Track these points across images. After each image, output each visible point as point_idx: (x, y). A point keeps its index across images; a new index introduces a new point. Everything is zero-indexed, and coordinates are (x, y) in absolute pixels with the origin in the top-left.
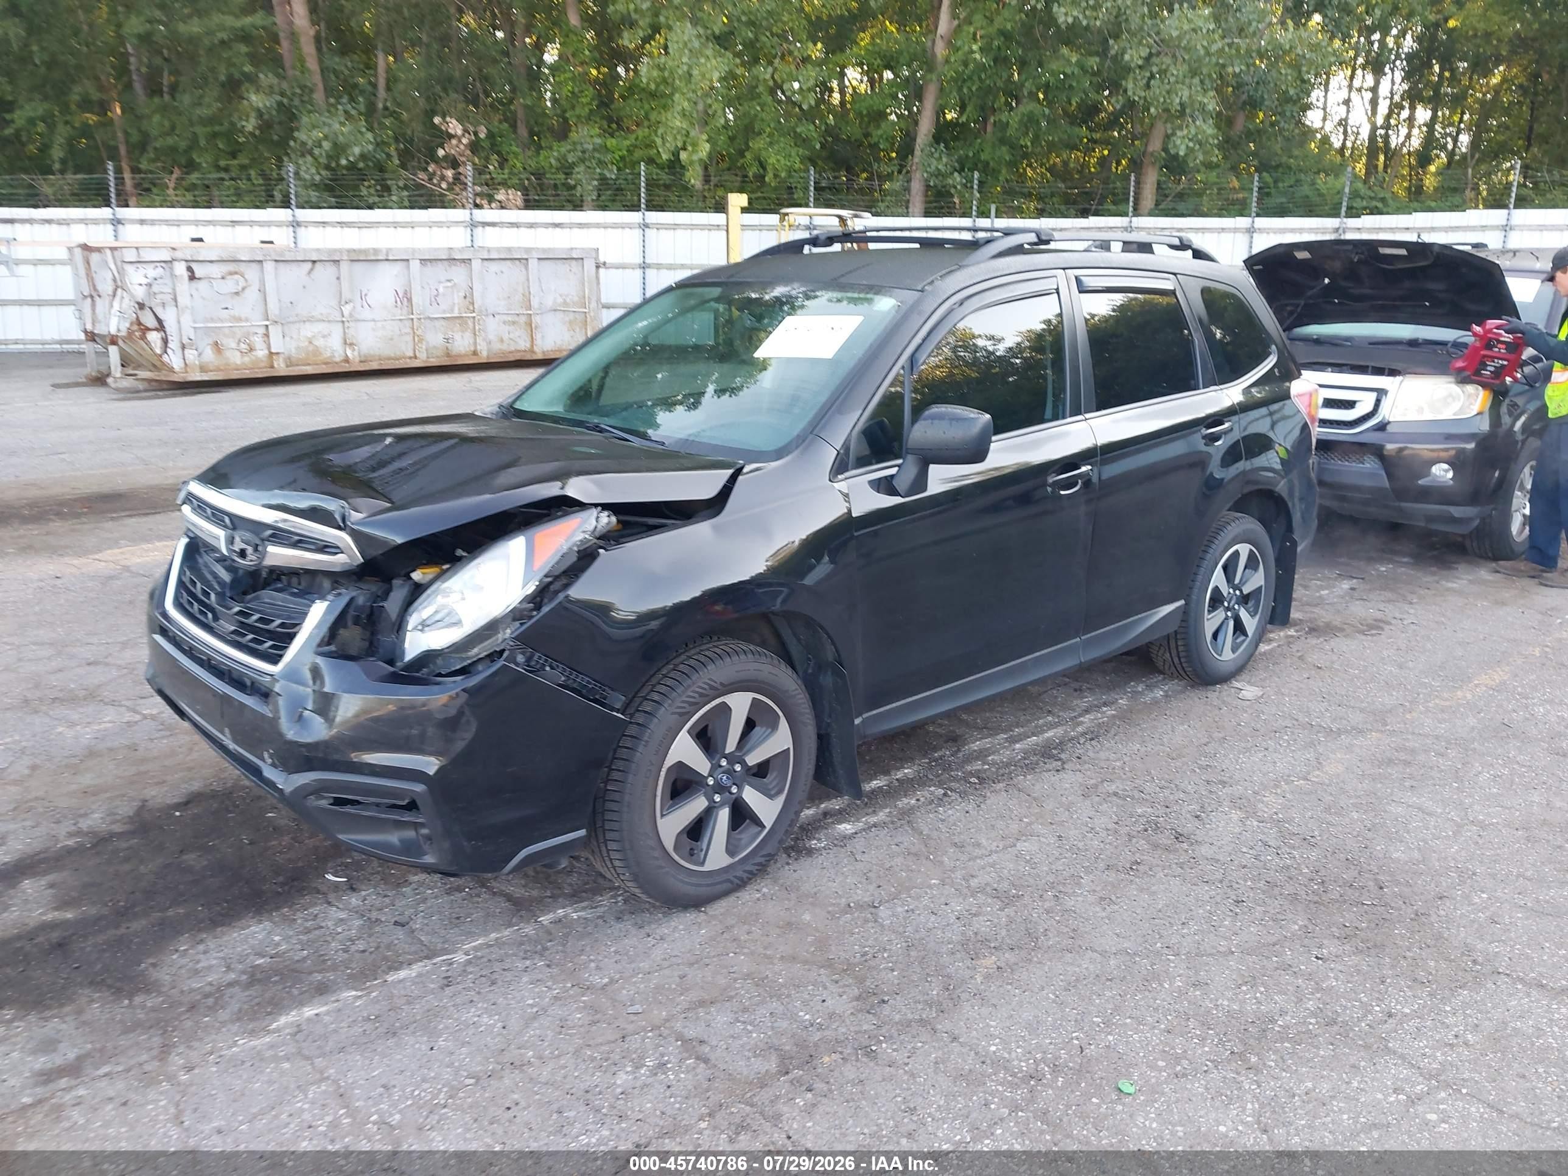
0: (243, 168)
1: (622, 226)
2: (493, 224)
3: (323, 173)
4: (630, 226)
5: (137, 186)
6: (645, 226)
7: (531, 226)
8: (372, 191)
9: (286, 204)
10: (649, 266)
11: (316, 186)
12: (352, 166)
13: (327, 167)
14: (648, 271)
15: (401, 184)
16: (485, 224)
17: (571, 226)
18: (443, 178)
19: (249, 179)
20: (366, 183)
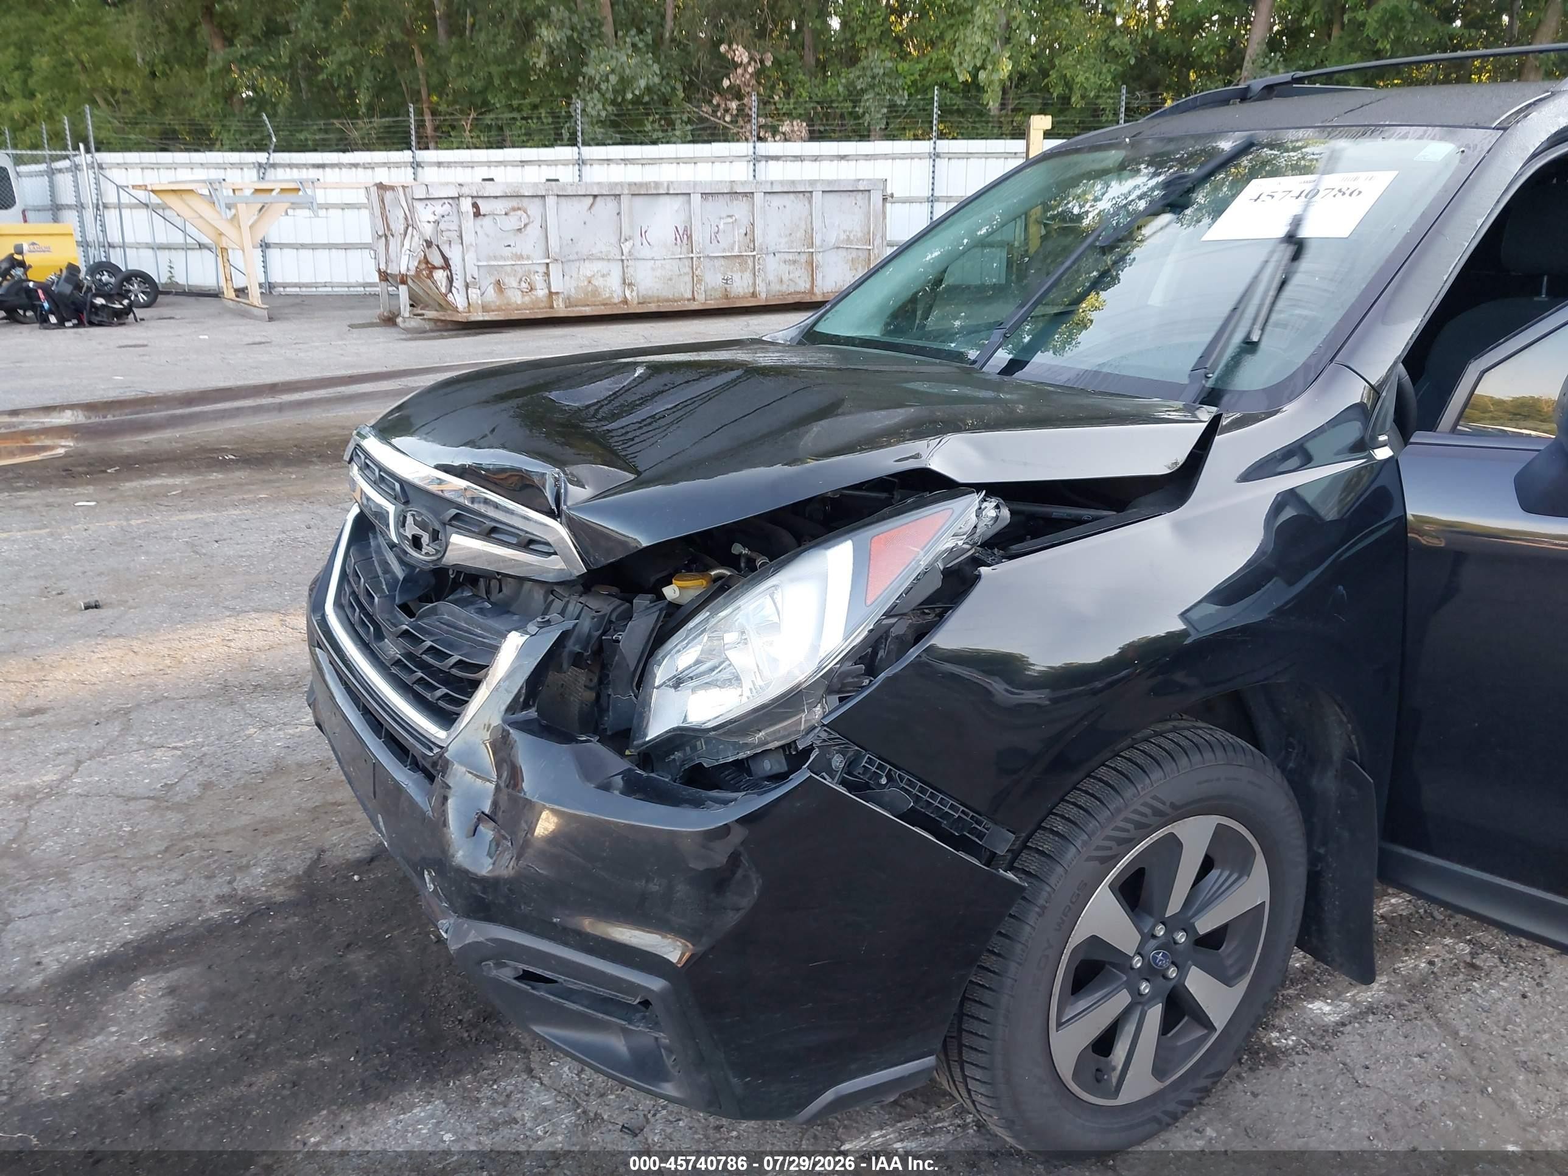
0: (535, 107)
1: (911, 156)
2: (777, 158)
3: (610, 108)
4: (919, 156)
5: (436, 129)
6: (936, 156)
7: (816, 158)
8: (656, 126)
9: (573, 142)
10: (938, 199)
11: (601, 123)
12: (637, 101)
13: (613, 102)
14: (936, 204)
15: (685, 118)
16: (768, 158)
17: (857, 158)
18: (727, 110)
19: (539, 118)
20: (651, 119)
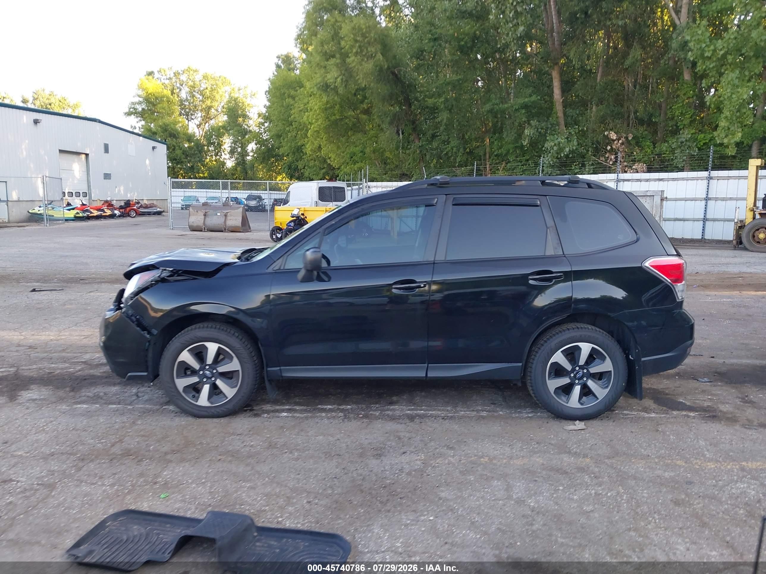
0: (528, 160)
1: (697, 179)
2: (628, 180)
3: (555, 160)
4: (701, 179)
5: (491, 170)
6: (710, 178)
7: (647, 180)
8: (576, 167)
10: (710, 199)
11: (552, 167)
12: (567, 156)
13: (557, 158)
14: (709, 202)
15: (590, 163)
16: (624, 180)
17: (668, 180)
18: (611, 159)
19: (529, 165)
20: (575, 164)
